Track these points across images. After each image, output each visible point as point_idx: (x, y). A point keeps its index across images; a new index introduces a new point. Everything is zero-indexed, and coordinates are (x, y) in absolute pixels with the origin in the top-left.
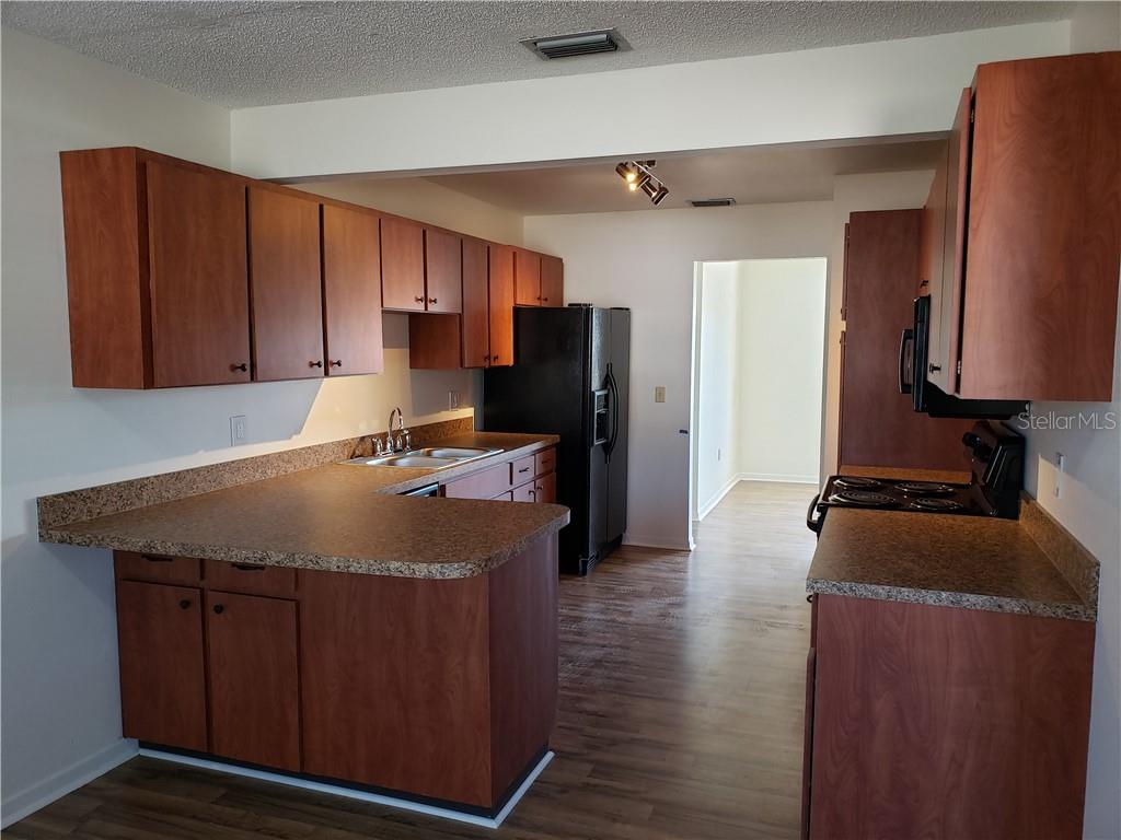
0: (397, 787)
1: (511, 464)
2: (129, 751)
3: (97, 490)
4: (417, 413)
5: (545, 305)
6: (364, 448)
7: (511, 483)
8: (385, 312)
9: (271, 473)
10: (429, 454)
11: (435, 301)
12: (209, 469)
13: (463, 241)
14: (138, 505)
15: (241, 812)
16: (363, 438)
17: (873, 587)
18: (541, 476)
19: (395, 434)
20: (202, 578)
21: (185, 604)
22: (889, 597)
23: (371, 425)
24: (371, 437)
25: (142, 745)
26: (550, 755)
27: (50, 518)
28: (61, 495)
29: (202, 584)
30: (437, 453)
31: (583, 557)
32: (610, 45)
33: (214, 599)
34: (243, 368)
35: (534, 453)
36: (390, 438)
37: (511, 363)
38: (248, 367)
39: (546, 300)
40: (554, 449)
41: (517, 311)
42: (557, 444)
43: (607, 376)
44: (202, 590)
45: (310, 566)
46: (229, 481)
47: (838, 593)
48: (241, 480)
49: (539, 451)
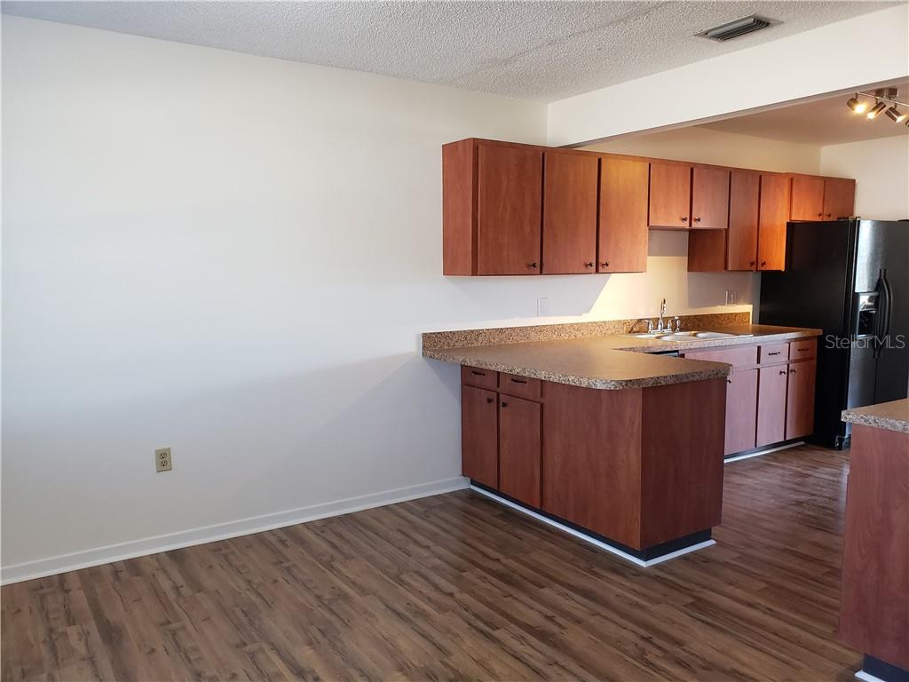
0: (589, 528)
1: (759, 348)
2: (465, 484)
3: (453, 333)
4: (692, 305)
5: (826, 219)
6: (638, 327)
7: (758, 362)
8: (651, 229)
9: (565, 336)
10: (695, 335)
11: (699, 220)
12: (521, 329)
13: (731, 173)
14: (475, 344)
15: (505, 523)
16: (640, 320)
17: (892, 421)
18: (796, 361)
19: (666, 320)
20: (498, 386)
21: (490, 401)
22: (905, 430)
23: (649, 311)
24: (648, 319)
25: (473, 483)
26: (712, 542)
27: (428, 345)
28: (434, 333)
29: (498, 390)
30: (700, 335)
31: (840, 434)
32: (759, 24)
33: (503, 398)
34: (534, 265)
35: (789, 342)
36: (661, 321)
37: (783, 269)
38: (538, 265)
39: (829, 216)
40: (816, 341)
41: (791, 226)
42: (819, 336)
43: (880, 280)
44: (498, 394)
45: (532, 376)
46: (534, 337)
47: (865, 424)
48: (542, 338)
49: (796, 340)
